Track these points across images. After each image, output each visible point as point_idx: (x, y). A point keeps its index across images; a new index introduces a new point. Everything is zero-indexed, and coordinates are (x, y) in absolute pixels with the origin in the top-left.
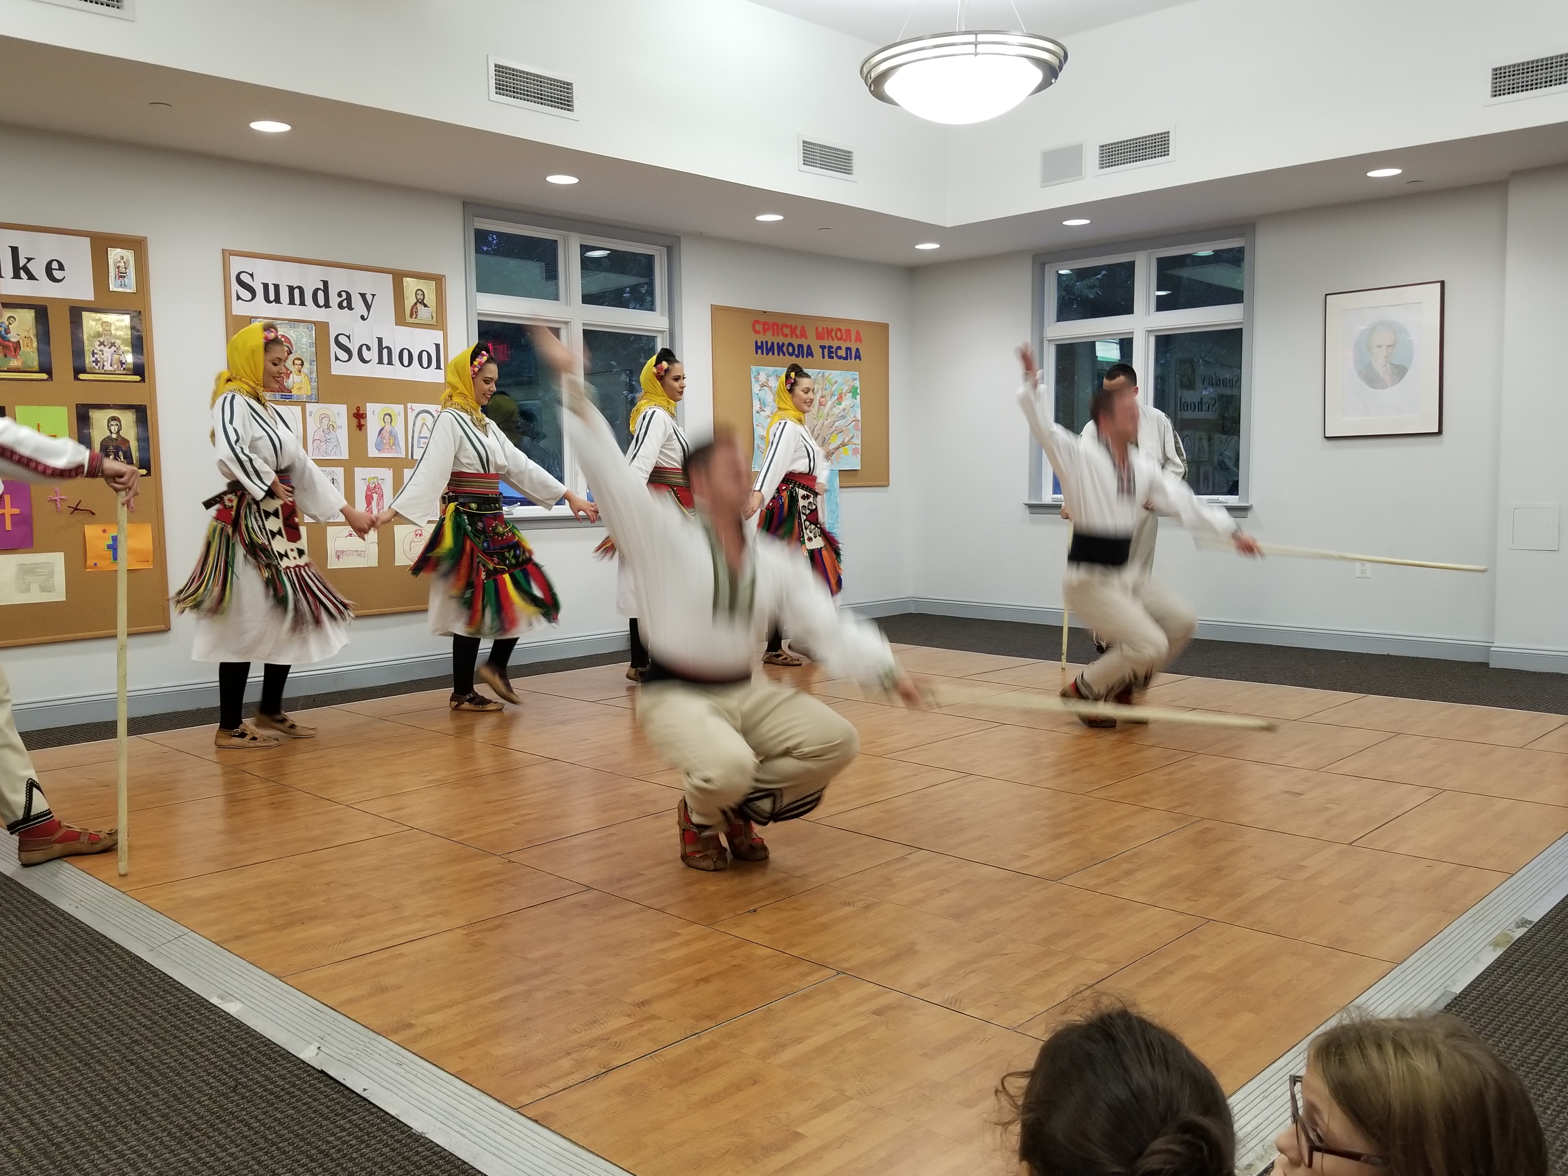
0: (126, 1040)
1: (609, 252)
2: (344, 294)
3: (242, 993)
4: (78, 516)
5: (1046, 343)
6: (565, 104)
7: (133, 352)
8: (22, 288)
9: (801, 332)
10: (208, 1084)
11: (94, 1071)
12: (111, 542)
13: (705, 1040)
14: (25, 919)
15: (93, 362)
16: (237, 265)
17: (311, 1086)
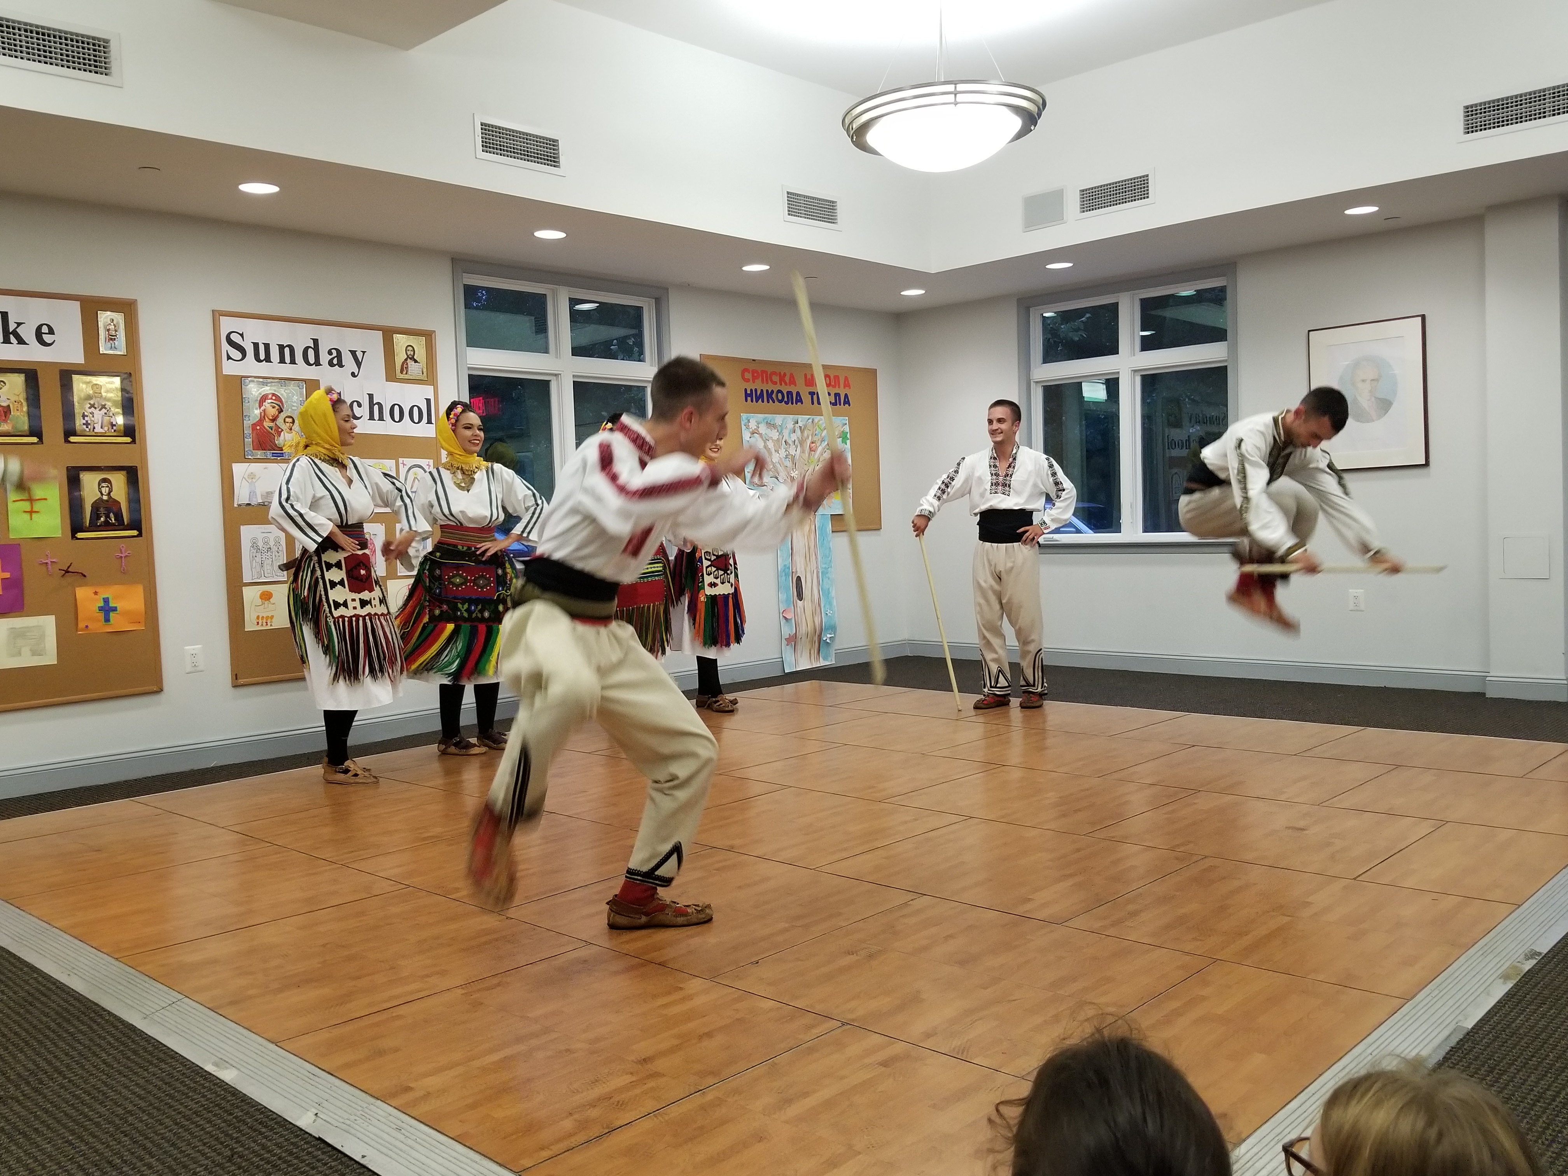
0: (120, 1111)
1: (598, 305)
2: (334, 352)
3: (237, 1060)
4: (69, 578)
5: (1033, 385)
6: (551, 161)
7: (124, 414)
8: (11, 353)
9: (790, 380)
10: (203, 1154)
11: (87, 1144)
12: (102, 604)
13: (710, 1096)
14: (16, 989)
15: (84, 424)
16: (227, 325)
17: (309, 1153)
